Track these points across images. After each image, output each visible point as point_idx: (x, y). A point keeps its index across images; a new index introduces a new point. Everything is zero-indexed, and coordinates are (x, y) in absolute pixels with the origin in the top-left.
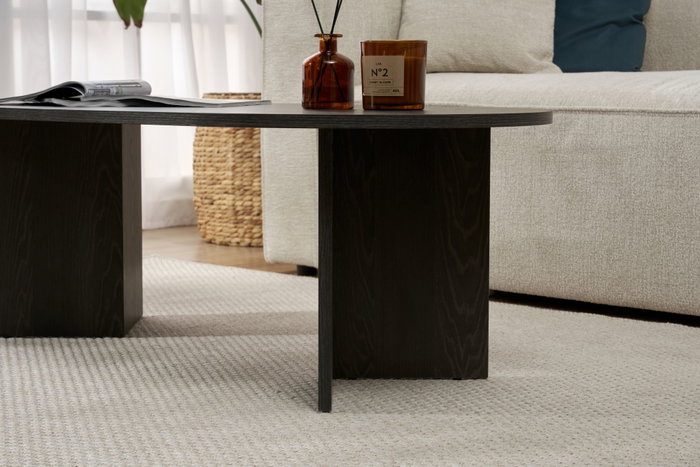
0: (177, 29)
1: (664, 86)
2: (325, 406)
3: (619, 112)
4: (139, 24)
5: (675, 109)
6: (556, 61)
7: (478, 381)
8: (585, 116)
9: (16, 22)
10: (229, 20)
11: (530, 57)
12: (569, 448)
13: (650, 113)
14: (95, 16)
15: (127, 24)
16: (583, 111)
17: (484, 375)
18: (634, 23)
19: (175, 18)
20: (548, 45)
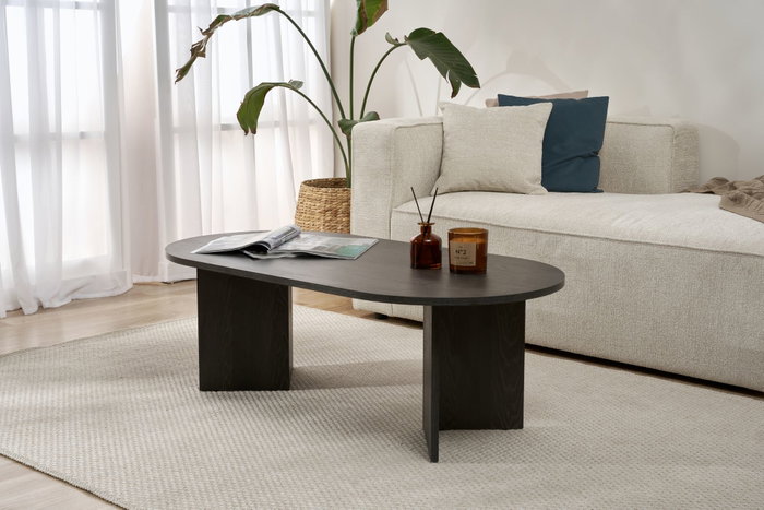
0: (278, 132)
1: (620, 220)
2: (434, 458)
3: (592, 238)
4: (254, 132)
5: (627, 239)
6: (543, 184)
7: (517, 431)
8: (569, 238)
9: (176, 136)
10: (312, 122)
11: (529, 184)
12: (584, 493)
13: (611, 240)
14: (226, 127)
15: (246, 132)
16: (568, 235)
17: (521, 427)
18: (592, 156)
19: (277, 124)
20: (538, 173)
